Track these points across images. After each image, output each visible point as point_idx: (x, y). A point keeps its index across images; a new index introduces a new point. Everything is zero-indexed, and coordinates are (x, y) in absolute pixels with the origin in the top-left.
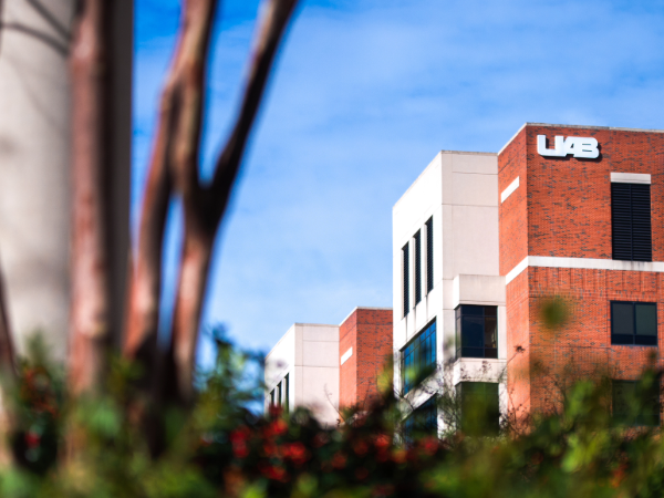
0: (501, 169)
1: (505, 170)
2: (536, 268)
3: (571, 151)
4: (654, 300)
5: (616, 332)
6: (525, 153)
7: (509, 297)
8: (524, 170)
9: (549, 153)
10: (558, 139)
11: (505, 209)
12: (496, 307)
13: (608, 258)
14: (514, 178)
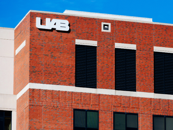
0: (16, 37)
1: (18, 38)
2: (33, 90)
3: (54, 27)
4: (97, 109)
5: (76, 126)
6: (29, 27)
7: (18, 106)
8: (28, 36)
9: (42, 27)
10: (48, 20)
11: (17, 58)
12: (11, 112)
13: (73, 85)
14: (23, 41)
